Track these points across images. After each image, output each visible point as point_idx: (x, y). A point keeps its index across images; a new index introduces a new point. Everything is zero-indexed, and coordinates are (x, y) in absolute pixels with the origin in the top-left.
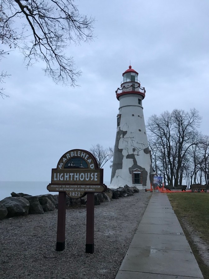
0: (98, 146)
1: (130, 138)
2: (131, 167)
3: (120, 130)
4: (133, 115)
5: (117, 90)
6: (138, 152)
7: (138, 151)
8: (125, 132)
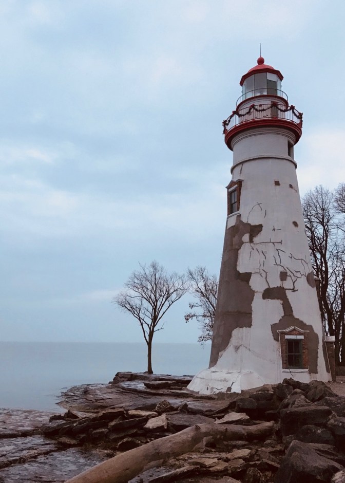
0: (154, 267)
1: (271, 244)
2: (277, 321)
3: (241, 222)
4: (277, 183)
5: (231, 116)
6: (294, 283)
7: (294, 279)
8: (255, 226)
